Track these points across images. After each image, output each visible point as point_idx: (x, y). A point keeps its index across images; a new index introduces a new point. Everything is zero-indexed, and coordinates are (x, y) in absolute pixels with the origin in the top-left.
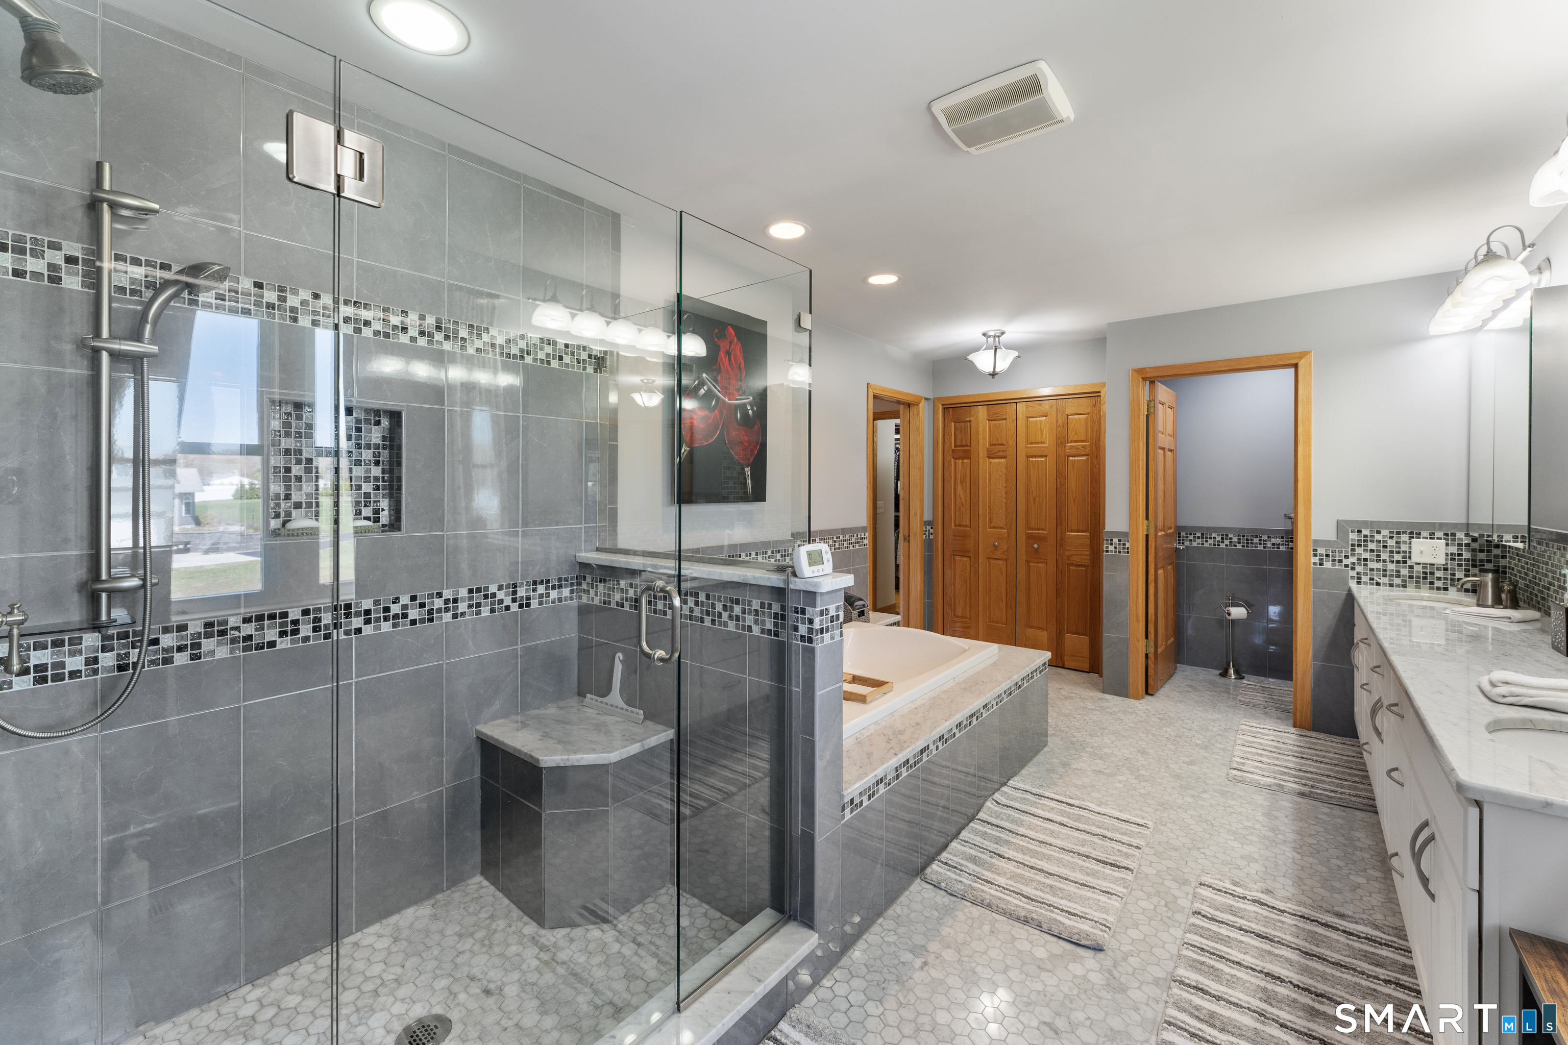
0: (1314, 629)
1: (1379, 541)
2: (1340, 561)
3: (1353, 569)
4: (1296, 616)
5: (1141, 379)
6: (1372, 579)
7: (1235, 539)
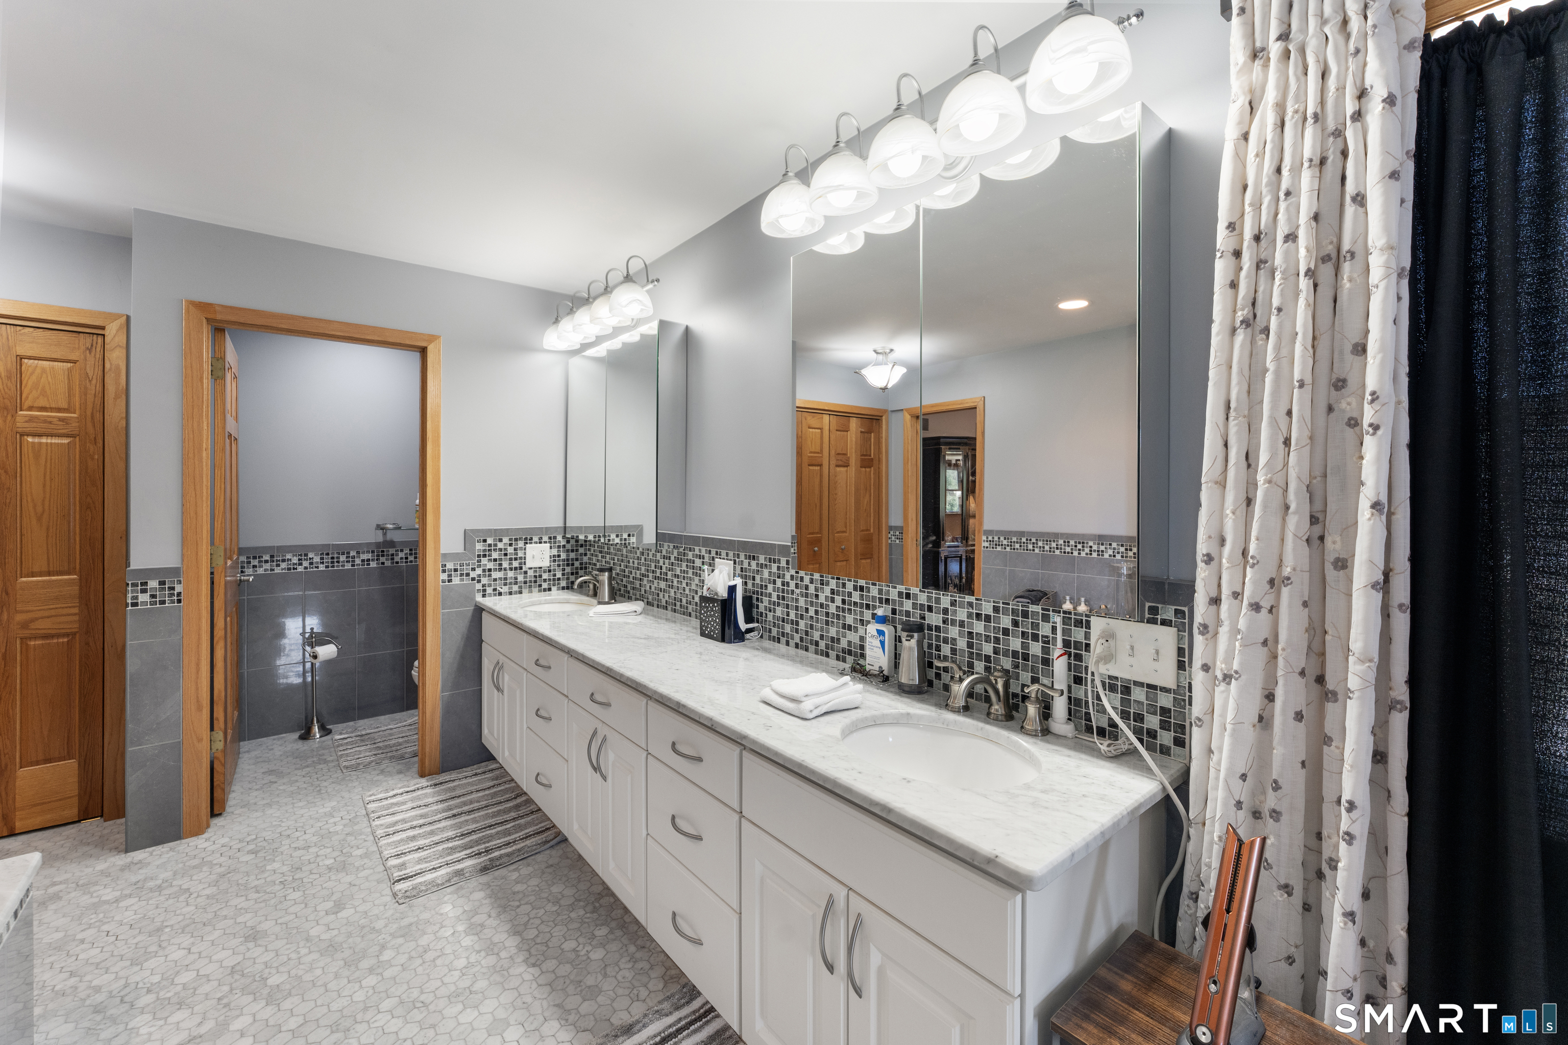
0: (443, 655)
1: (500, 550)
2: (468, 575)
3: (479, 581)
4: (424, 645)
5: (205, 321)
6: (495, 590)
7: (317, 559)
